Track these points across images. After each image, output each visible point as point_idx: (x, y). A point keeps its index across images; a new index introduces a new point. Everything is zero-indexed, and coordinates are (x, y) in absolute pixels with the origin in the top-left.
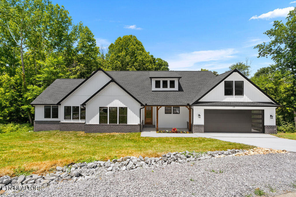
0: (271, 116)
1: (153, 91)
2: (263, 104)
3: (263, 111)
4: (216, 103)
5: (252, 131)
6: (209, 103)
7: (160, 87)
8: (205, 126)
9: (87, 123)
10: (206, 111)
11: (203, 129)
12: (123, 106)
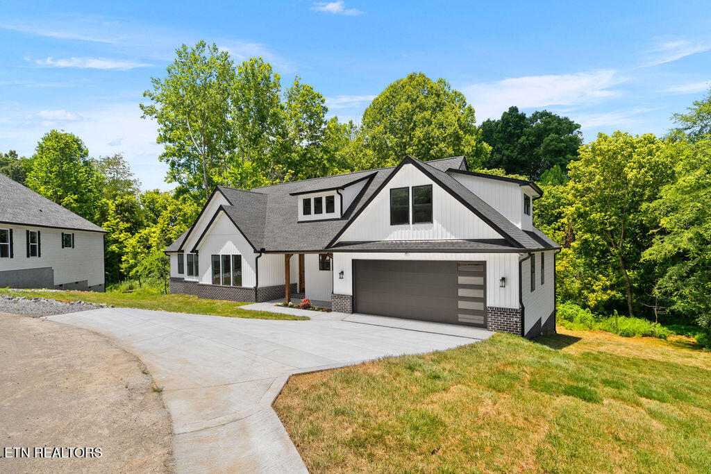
0: (503, 279)
1: (299, 222)
2: (482, 246)
3: (483, 264)
4: (372, 243)
5: (460, 320)
6: (358, 245)
7: (310, 213)
8: (354, 298)
9: (201, 283)
10: (355, 262)
11: (348, 304)
12: (238, 253)
